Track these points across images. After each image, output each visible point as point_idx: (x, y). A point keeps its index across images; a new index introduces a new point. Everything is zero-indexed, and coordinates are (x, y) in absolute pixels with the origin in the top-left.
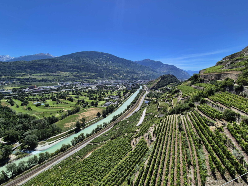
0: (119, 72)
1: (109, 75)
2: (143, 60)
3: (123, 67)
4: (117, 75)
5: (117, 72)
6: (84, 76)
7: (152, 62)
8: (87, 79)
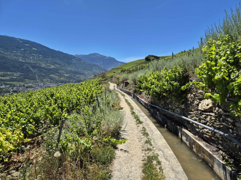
0: (58, 72)
1: (42, 76)
2: (90, 55)
3: (63, 65)
4: (55, 76)
5: (55, 71)
6: (2, 78)
7: (103, 58)
8: (8, 83)
